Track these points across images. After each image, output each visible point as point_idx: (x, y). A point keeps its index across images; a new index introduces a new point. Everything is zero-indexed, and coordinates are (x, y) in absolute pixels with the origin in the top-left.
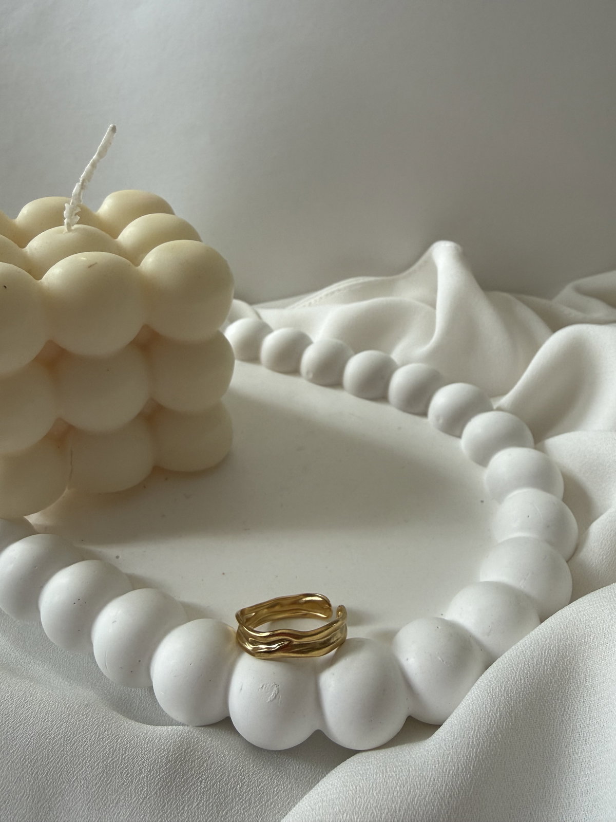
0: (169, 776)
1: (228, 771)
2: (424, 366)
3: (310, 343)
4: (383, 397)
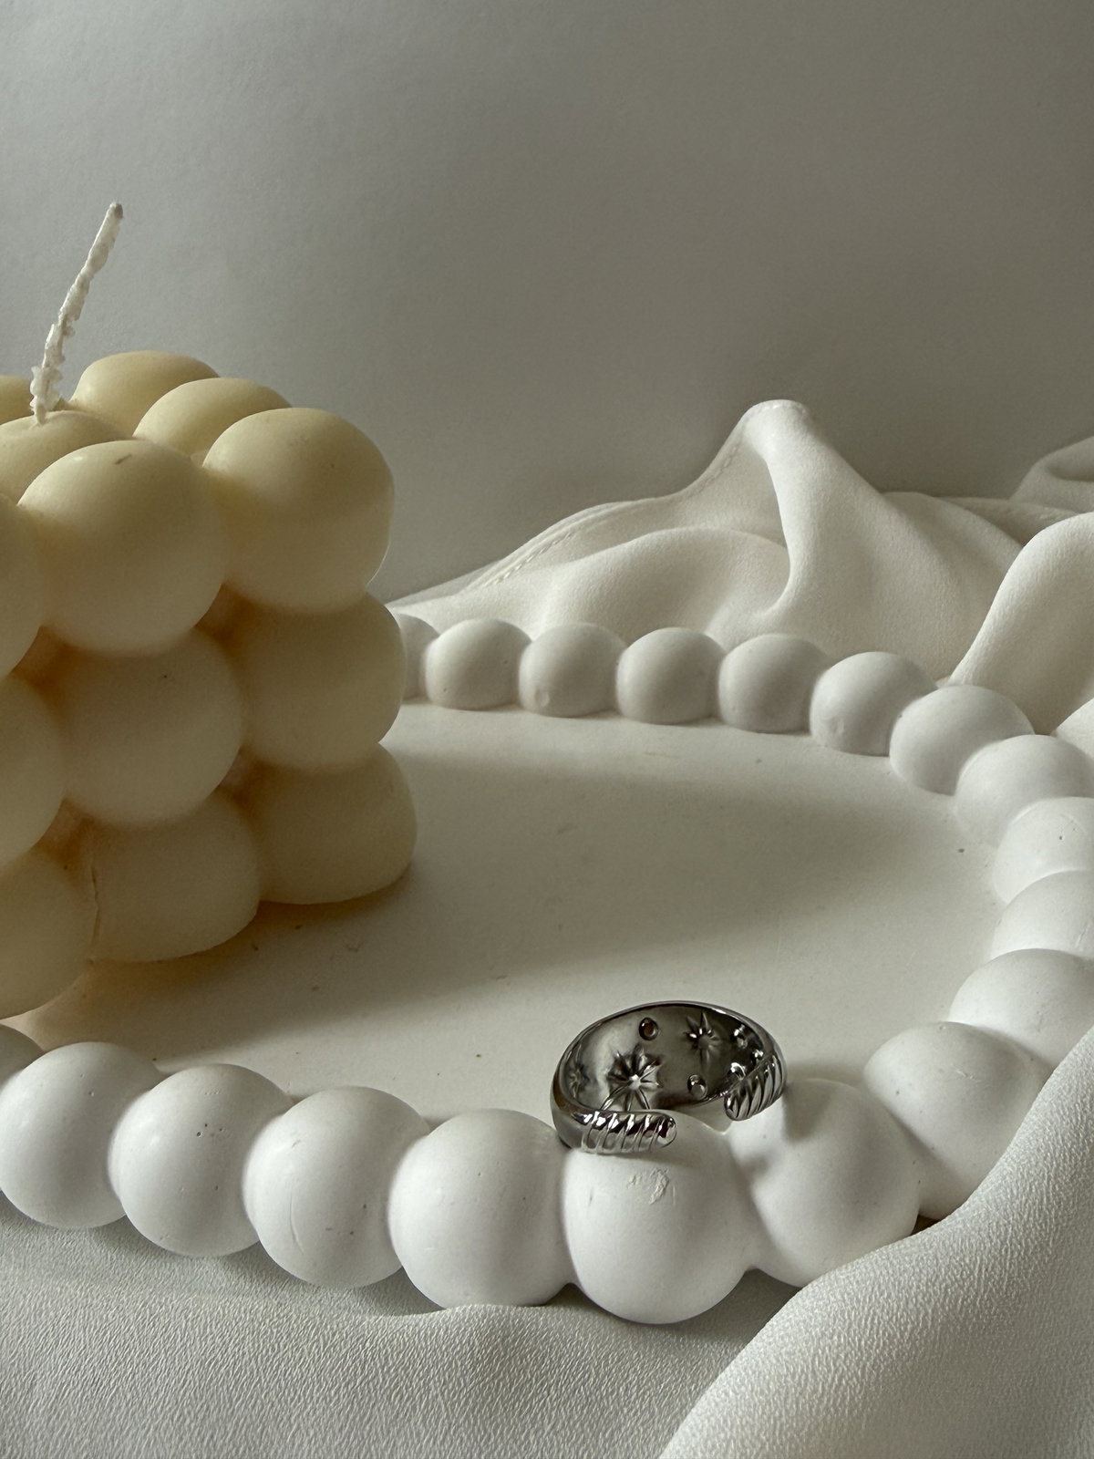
2: (779, 637)
3: (527, 642)
4: (709, 714)
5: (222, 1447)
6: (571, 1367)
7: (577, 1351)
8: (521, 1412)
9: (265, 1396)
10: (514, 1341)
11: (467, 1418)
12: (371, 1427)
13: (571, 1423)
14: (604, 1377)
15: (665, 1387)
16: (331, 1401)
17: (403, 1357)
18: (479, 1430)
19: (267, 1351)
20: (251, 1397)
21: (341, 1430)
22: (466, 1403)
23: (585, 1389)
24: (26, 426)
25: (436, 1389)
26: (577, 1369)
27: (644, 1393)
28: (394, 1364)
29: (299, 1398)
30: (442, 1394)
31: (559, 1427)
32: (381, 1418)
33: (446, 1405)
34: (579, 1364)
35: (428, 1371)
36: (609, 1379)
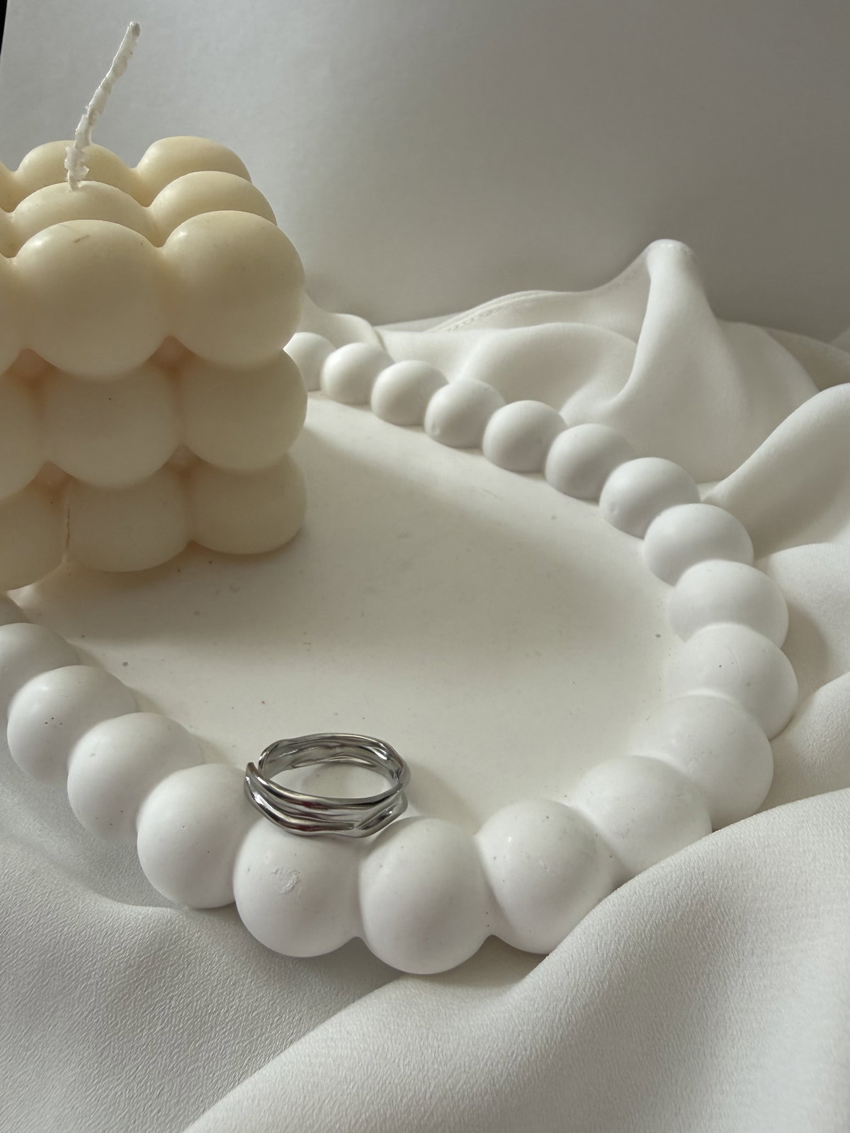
0: (127, 986)
1: (212, 988)
6: (197, 983)
7: (206, 971)
10: (164, 953)
11: (107, 1006)
13: (176, 1029)
14: (214, 997)
15: (256, 1015)
16: (27, 963)
17: (84, 947)
18: (112, 1017)
21: (29, 983)
22: (110, 995)
23: (197, 1005)
25: (95, 978)
26: (199, 987)
28: (75, 951)
30: (97, 983)
31: (167, 1029)
32: (54, 986)
33: (96, 992)
34: (203, 982)
35: (95, 964)
36: (218, 1000)
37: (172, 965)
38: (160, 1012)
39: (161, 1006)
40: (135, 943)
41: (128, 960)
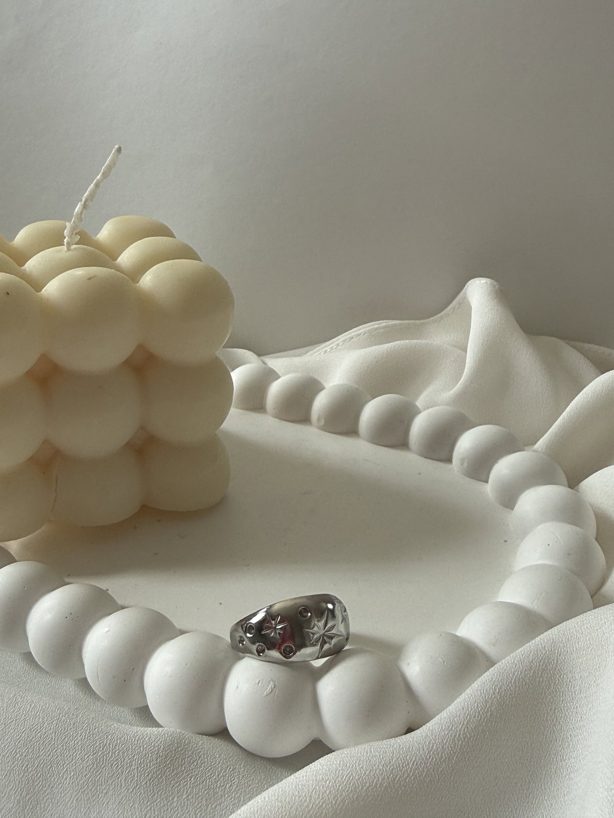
0: (159, 769)
2: (449, 408)
3: (323, 388)
4: (403, 444)
5: (30, 771)
6: (207, 769)
7: (212, 762)
8: (174, 786)
9: (55, 752)
10: (182, 750)
11: (146, 783)
12: (100, 778)
13: (197, 796)
14: (221, 777)
15: (251, 788)
16: (84, 761)
17: (124, 747)
18: (150, 790)
19: (62, 730)
20: (49, 750)
21: (85, 776)
22: (148, 775)
23: (209, 782)
24: (60, 251)
25: (135, 766)
26: (208, 771)
27: (239, 790)
28: (118, 749)
29: (70, 756)
30: (137, 769)
31: (190, 797)
32: (105, 774)
33: (138, 774)
34: (211, 768)
35: (134, 756)
36: (223, 779)
37: (188, 758)
38: (184, 786)
39: (185, 782)
40: (161, 742)
41: (157, 754)
